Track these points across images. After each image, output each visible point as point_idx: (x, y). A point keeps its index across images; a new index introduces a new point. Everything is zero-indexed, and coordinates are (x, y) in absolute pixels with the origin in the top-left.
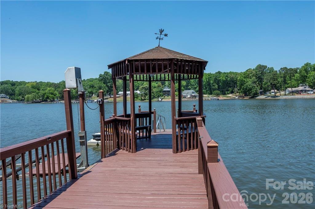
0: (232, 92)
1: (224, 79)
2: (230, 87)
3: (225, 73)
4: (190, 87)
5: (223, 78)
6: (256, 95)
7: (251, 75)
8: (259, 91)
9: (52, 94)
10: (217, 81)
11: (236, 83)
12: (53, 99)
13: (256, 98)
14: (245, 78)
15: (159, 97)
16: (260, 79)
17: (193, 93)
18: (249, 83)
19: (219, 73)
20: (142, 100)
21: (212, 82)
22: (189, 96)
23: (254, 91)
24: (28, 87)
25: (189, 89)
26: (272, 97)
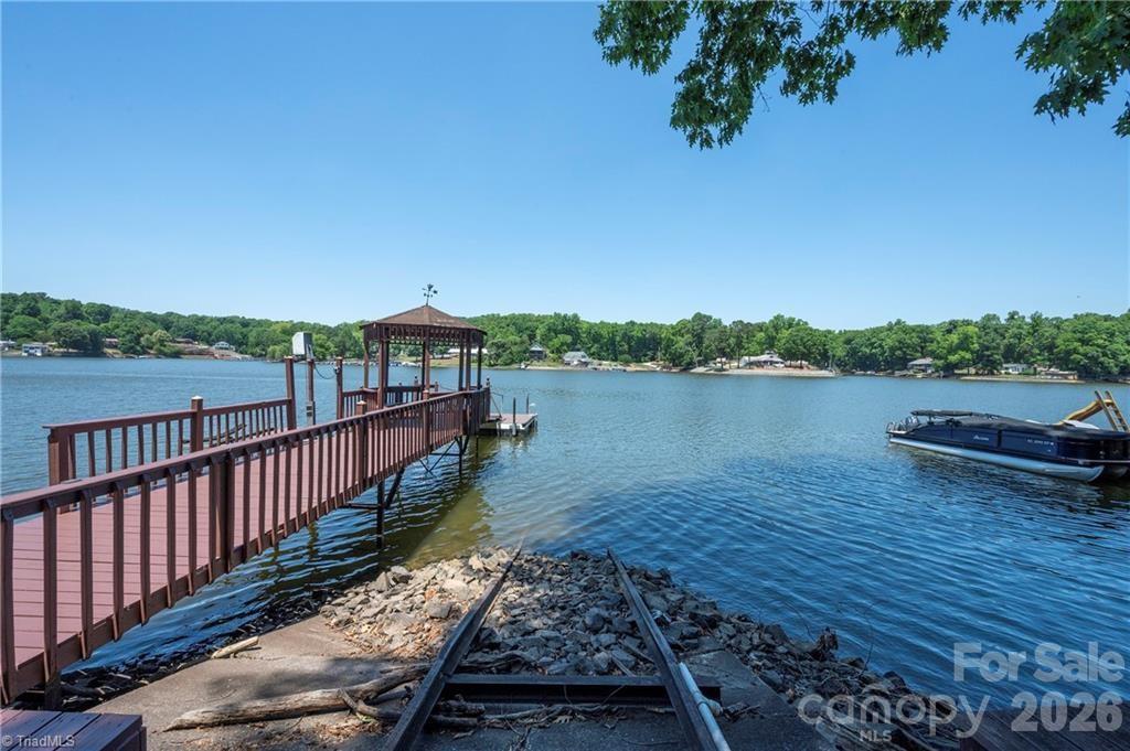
0: (652, 359)
1: (640, 335)
2: (650, 349)
3: (641, 324)
4: (579, 346)
5: (636, 333)
6: (691, 365)
7: (683, 331)
8: (696, 359)
9: (321, 346)
10: (627, 338)
11: (659, 343)
12: (324, 356)
13: (692, 371)
14: (673, 335)
15: (521, 361)
16: (698, 339)
17: (583, 357)
18: (681, 343)
19: (632, 323)
20: (491, 365)
21: (618, 339)
22: (576, 363)
23: (687, 359)
24: (275, 331)
25: (578, 350)
26: (716, 370)
